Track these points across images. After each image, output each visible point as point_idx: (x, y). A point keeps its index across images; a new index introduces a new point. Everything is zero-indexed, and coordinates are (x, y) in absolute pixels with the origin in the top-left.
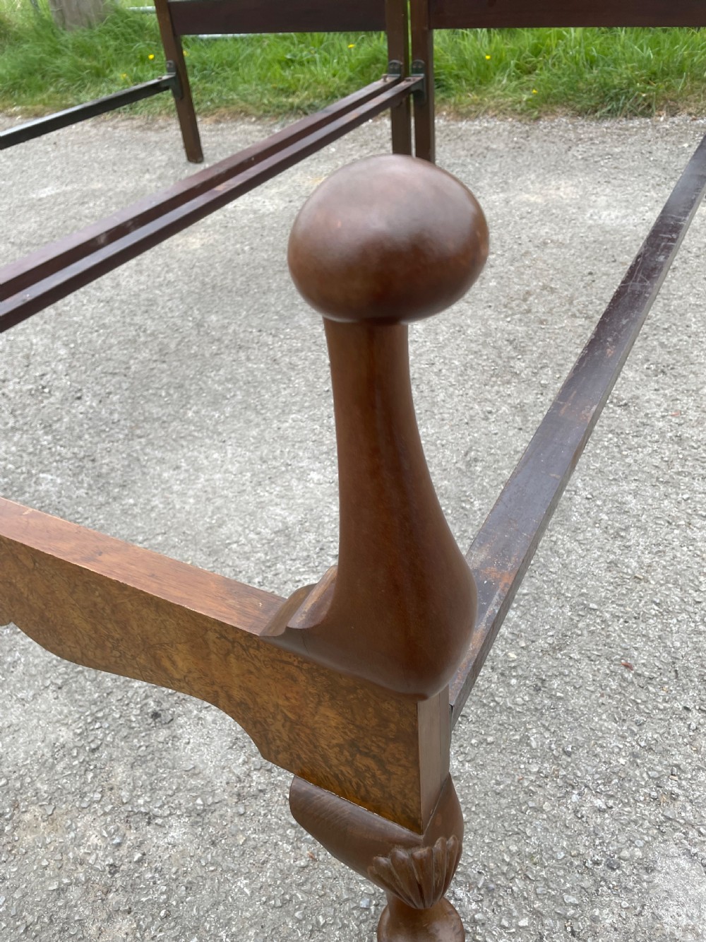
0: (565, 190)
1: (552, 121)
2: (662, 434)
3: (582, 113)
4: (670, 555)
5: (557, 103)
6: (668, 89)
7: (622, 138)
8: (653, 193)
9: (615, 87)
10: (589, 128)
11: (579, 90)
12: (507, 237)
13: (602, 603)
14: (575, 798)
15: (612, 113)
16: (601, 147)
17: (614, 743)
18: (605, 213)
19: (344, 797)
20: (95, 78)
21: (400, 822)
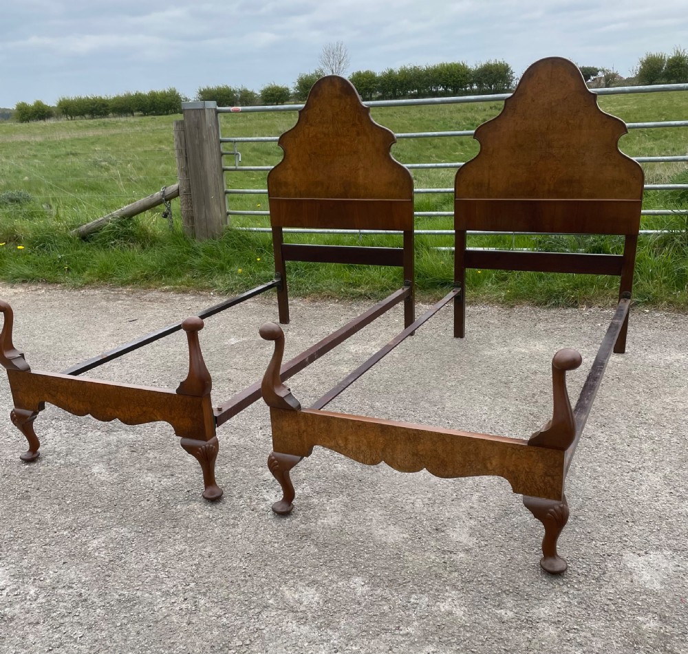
0: (540, 347)
1: (521, 308)
3: (538, 304)
4: (616, 484)
5: (522, 298)
6: (585, 293)
7: (564, 319)
8: (586, 349)
9: (555, 291)
10: (543, 313)
11: (534, 292)
12: (515, 369)
13: (593, 497)
14: (594, 542)
15: (556, 305)
16: (553, 324)
17: (604, 530)
19: (539, 496)
20: (220, 271)
21: (555, 499)
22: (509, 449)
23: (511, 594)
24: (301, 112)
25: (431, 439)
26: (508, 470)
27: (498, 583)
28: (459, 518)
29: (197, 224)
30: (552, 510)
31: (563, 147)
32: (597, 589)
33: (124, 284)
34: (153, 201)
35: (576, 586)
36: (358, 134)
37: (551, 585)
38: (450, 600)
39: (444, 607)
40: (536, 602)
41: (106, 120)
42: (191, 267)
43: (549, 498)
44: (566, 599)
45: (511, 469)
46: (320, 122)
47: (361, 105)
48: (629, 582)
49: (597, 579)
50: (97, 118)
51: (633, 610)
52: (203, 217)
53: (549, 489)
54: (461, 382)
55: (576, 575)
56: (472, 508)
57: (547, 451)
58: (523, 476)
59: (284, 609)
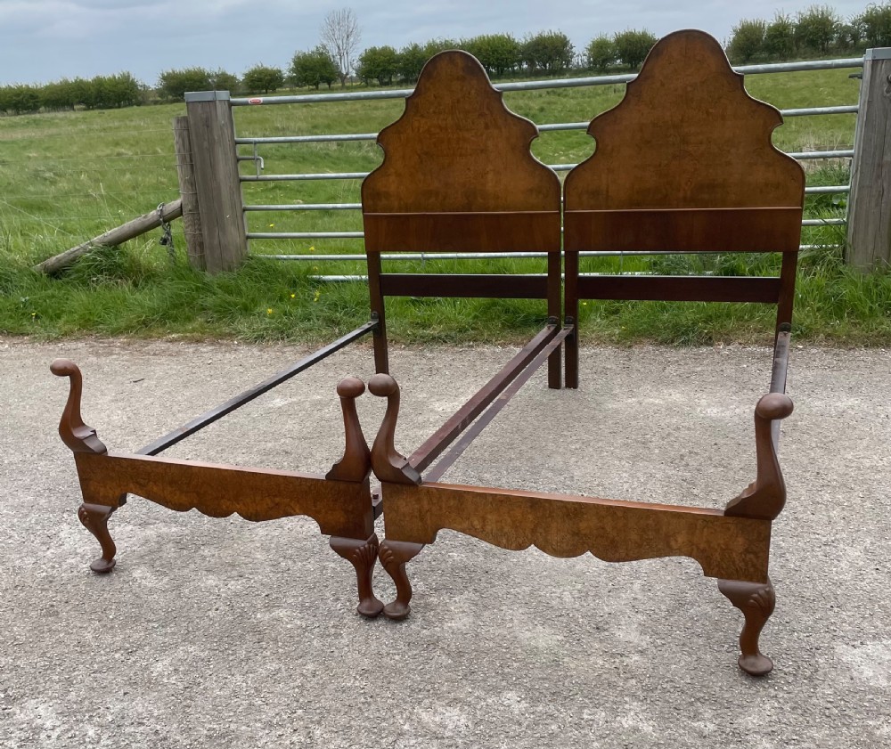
0: (676, 396)
1: (642, 349)
2: (788, 518)
3: (664, 342)
4: (808, 562)
5: (642, 335)
6: (721, 327)
7: (698, 359)
8: (734, 397)
9: (683, 326)
10: (672, 354)
11: (657, 327)
13: (784, 579)
14: (796, 634)
15: (685, 343)
16: (686, 367)
17: (806, 619)
18: (709, 410)
19: (738, 579)
20: (243, 312)
21: (758, 581)
22: (700, 522)
23: (708, 703)
24: (409, 99)
25: (597, 513)
26: (698, 548)
27: (689, 689)
28: (623, 613)
29: (207, 252)
30: (756, 595)
31: (701, 143)
32: (812, 690)
33: (115, 333)
34: (147, 223)
35: (785, 688)
36: (487, 127)
37: (755, 689)
38: (632, 713)
39: (627, 722)
40: (740, 710)
41: (37, 116)
42: (203, 309)
43: (751, 580)
44: (776, 705)
45: (702, 546)
46: (434, 112)
47: (491, 88)
48: (848, 680)
49: (810, 679)
50: (24, 114)
51: (860, 713)
52: (216, 242)
53: (752, 570)
54: (587, 443)
55: (783, 675)
56: (635, 599)
57: (750, 522)
58: (717, 556)
59: (426, 736)
